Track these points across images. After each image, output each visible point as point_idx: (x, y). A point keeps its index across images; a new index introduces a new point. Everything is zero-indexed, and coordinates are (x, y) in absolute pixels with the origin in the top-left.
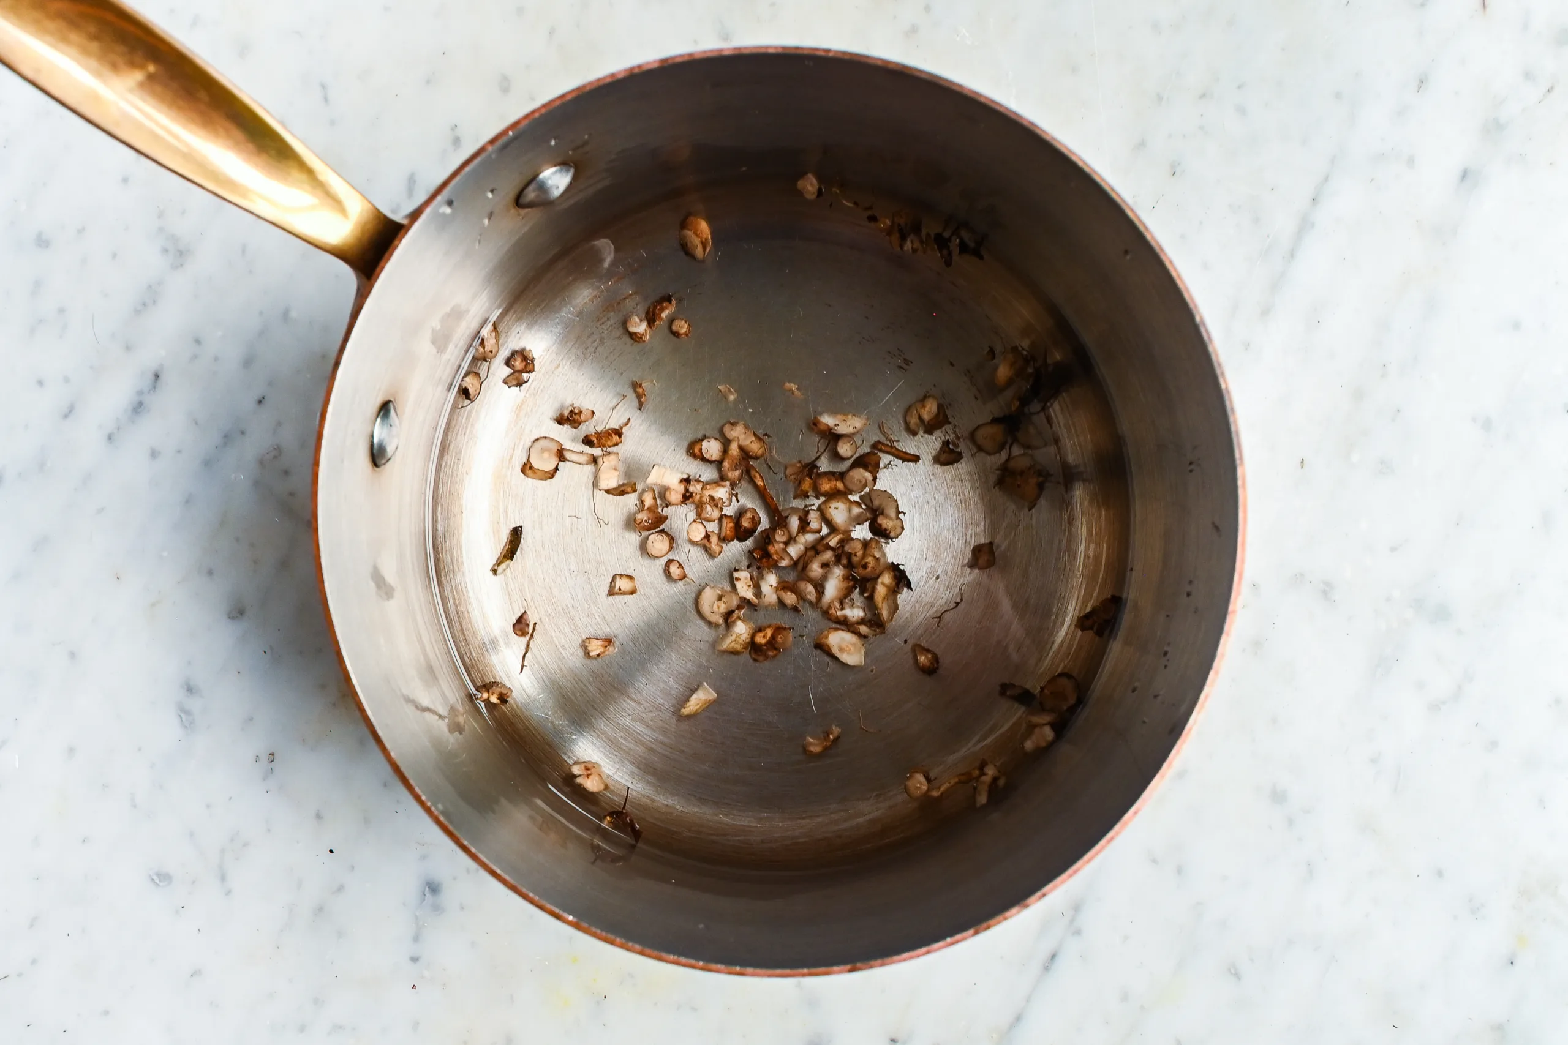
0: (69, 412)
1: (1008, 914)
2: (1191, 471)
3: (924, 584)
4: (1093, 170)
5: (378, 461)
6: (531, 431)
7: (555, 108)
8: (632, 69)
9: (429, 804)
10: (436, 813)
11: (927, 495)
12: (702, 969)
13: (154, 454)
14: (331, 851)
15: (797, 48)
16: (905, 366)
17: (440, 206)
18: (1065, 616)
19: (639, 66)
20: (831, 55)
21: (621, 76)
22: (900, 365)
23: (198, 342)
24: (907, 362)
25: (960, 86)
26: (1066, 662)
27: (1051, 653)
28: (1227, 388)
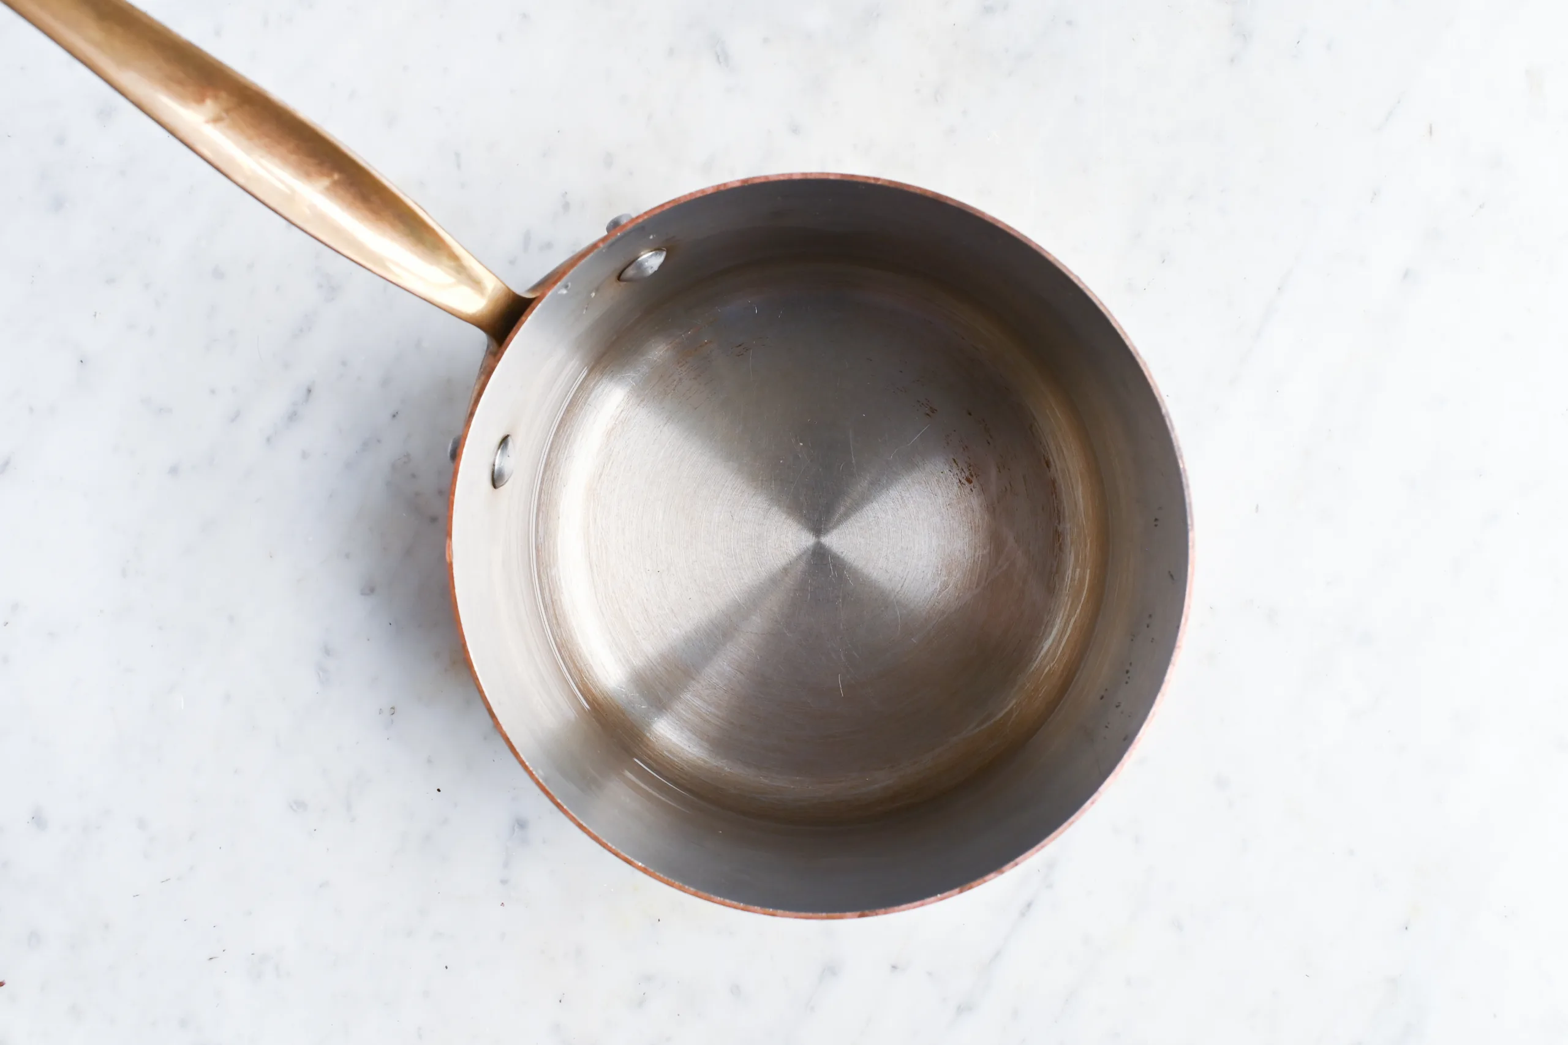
0: (235, 417)
1: (987, 878)
2: (1156, 525)
3: (938, 595)
4: (1087, 287)
5: (497, 484)
6: (619, 452)
7: (656, 215)
8: (719, 186)
9: (531, 769)
10: (537, 776)
11: (944, 521)
12: (743, 909)
13: (305, 455)
14: (439, 790)
15: (853, 176)
16: (931, 414)
17: (559, 289)
18: (1052, 627)
19: (725, 185)
20: (879, 183)
21: (709, 192)
22: (927, 412)
23: (344, 364)
24: (933, 411)
25: (983, 213)
26: (1051, 665)
27: (1040, 656)
28: (1184, 468)
